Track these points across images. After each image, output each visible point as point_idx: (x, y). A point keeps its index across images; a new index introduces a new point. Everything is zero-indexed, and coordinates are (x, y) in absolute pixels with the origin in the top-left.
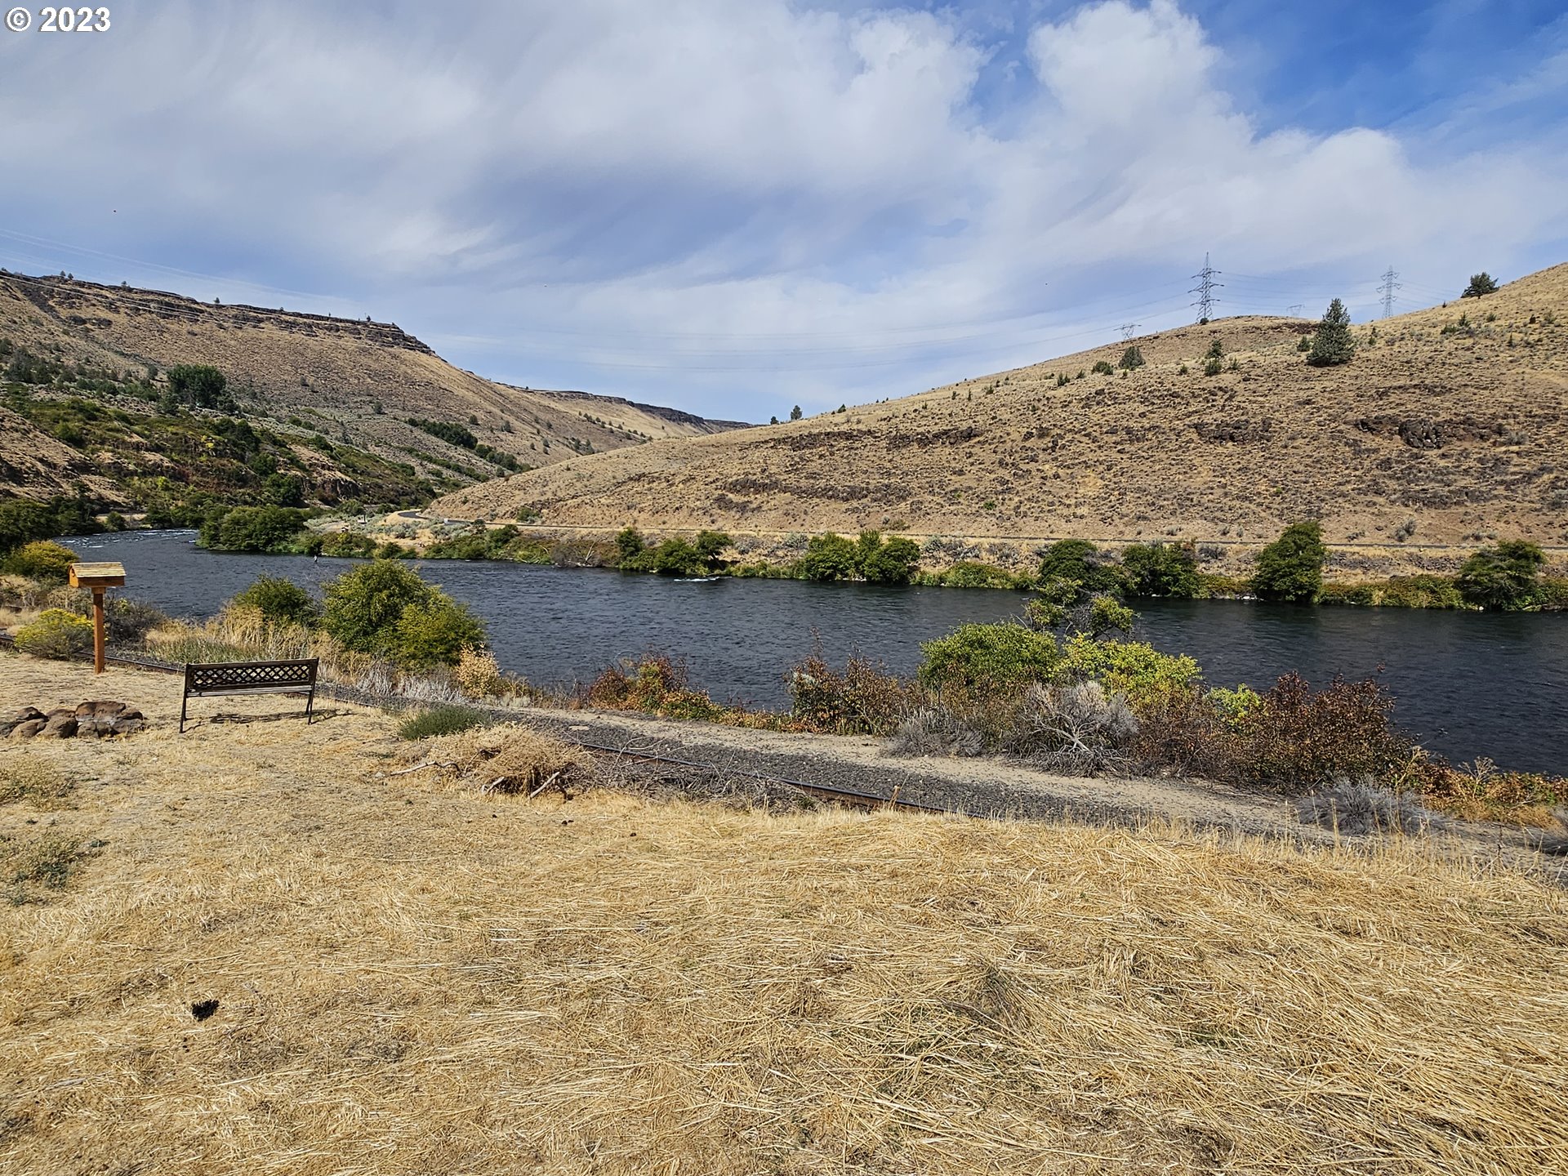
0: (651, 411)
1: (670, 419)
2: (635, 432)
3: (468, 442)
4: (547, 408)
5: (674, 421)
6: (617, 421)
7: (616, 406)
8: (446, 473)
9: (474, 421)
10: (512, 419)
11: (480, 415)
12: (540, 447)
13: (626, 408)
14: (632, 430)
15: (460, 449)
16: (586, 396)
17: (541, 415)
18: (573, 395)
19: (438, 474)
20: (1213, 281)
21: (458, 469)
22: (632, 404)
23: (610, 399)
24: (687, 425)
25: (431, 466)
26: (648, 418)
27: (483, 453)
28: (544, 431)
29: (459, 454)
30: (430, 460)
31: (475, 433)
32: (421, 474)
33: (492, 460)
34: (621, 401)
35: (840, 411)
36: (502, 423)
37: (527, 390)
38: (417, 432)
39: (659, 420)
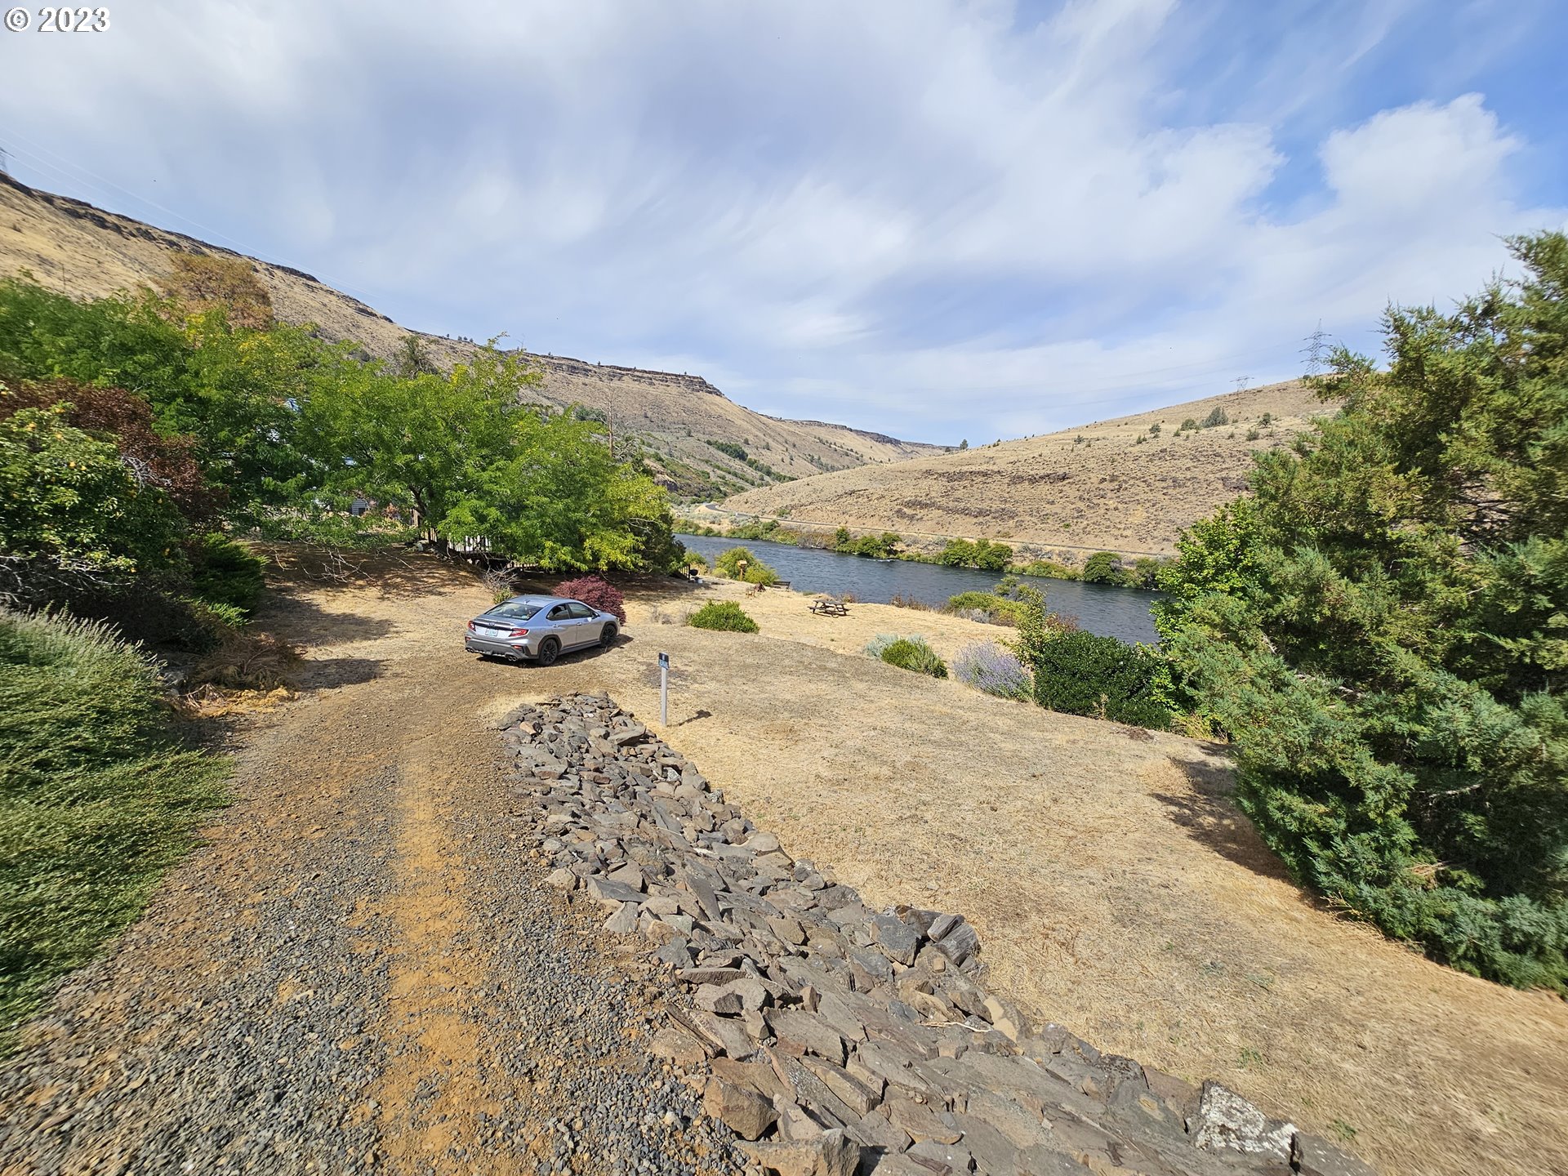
0: (863, 435)
1: (877, 441)
2: (852, 450)
3: (742, 456)
4: (794, 433)
5: (879, 442)
6: (839, 441)
7: (839, 431)
8: (728, 477)
9: (746, 442)
10: (770, 441)
11: (751, 438)
12: (787, 460)
13: (846, 433)
14: (850, 449)
15: (737, 461)
16: (820, 424)
17: (789, 438)
18: (811, 423)
19: (723, 478)
20: (1323, 342)
21: (735, 475)
22: (851, 430)
23: (836, 427)
24: (889, 445)
25: (719, 472)
26: (861, 440)
27: (751, 464)
28: (791, 449)
29: (736, 464)
30: (719, 468)
31: (746, 450)
32: (713, 479)
33: (757, 468)
34: (844, 428)
36: (764, 444)
37: (780, 420)
38: (712, 449)
39: (869, 442)
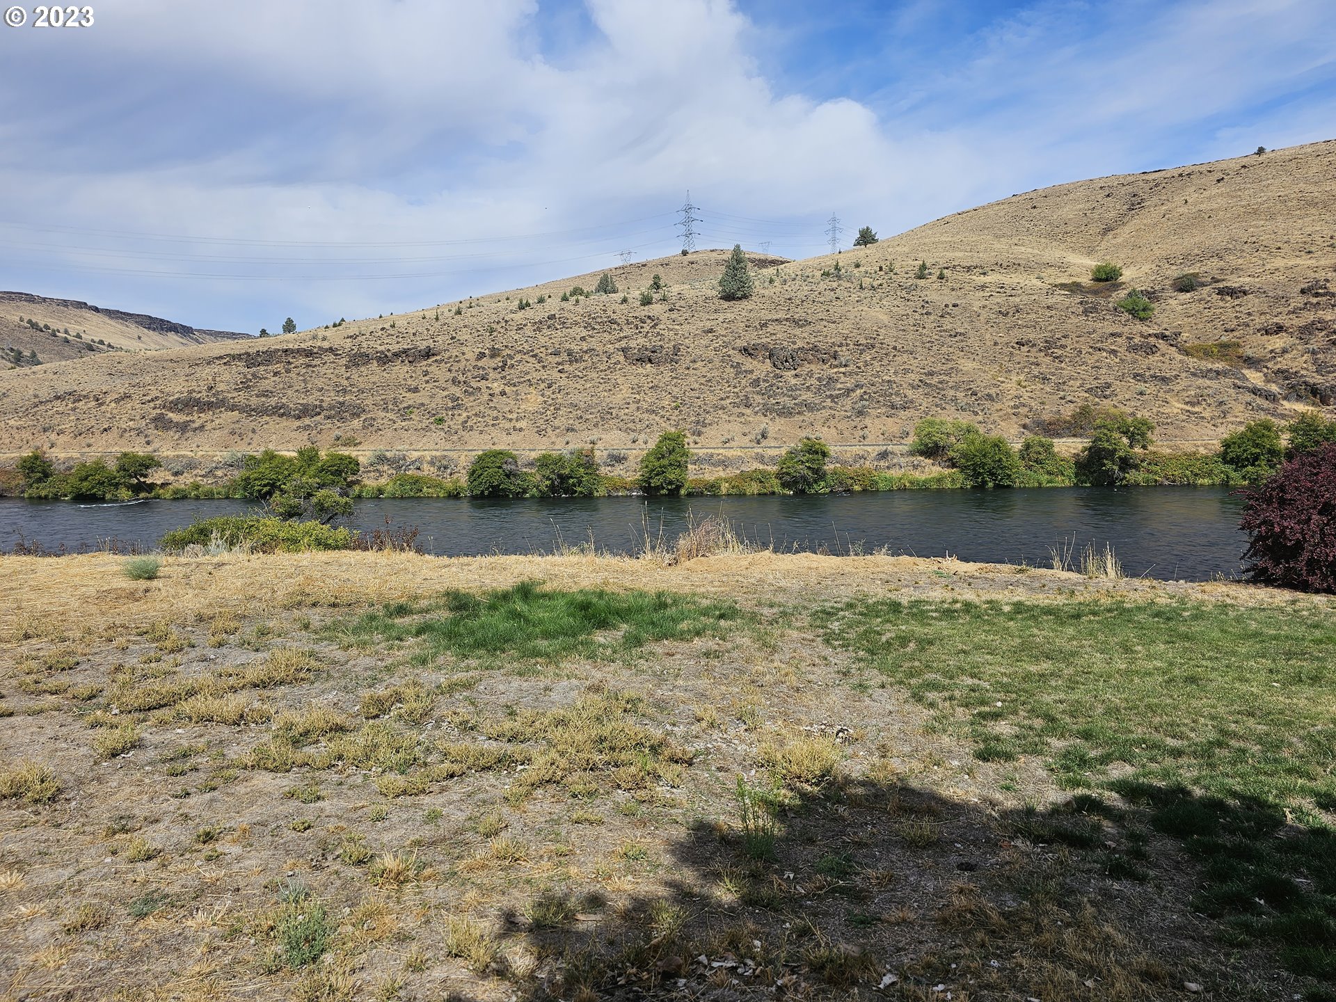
0: (122, 319)
1: (149, 328)
2: (101, 342)
5: (154, 330)
6: (74, 329)
7: (74, 311)
14: (97, 339)
16: (32, 299)
18: (13, 297)
22: (96, 310)
23: (65, 303)
26: (120, 327)
34: (82, 305)
35: (335, 326)
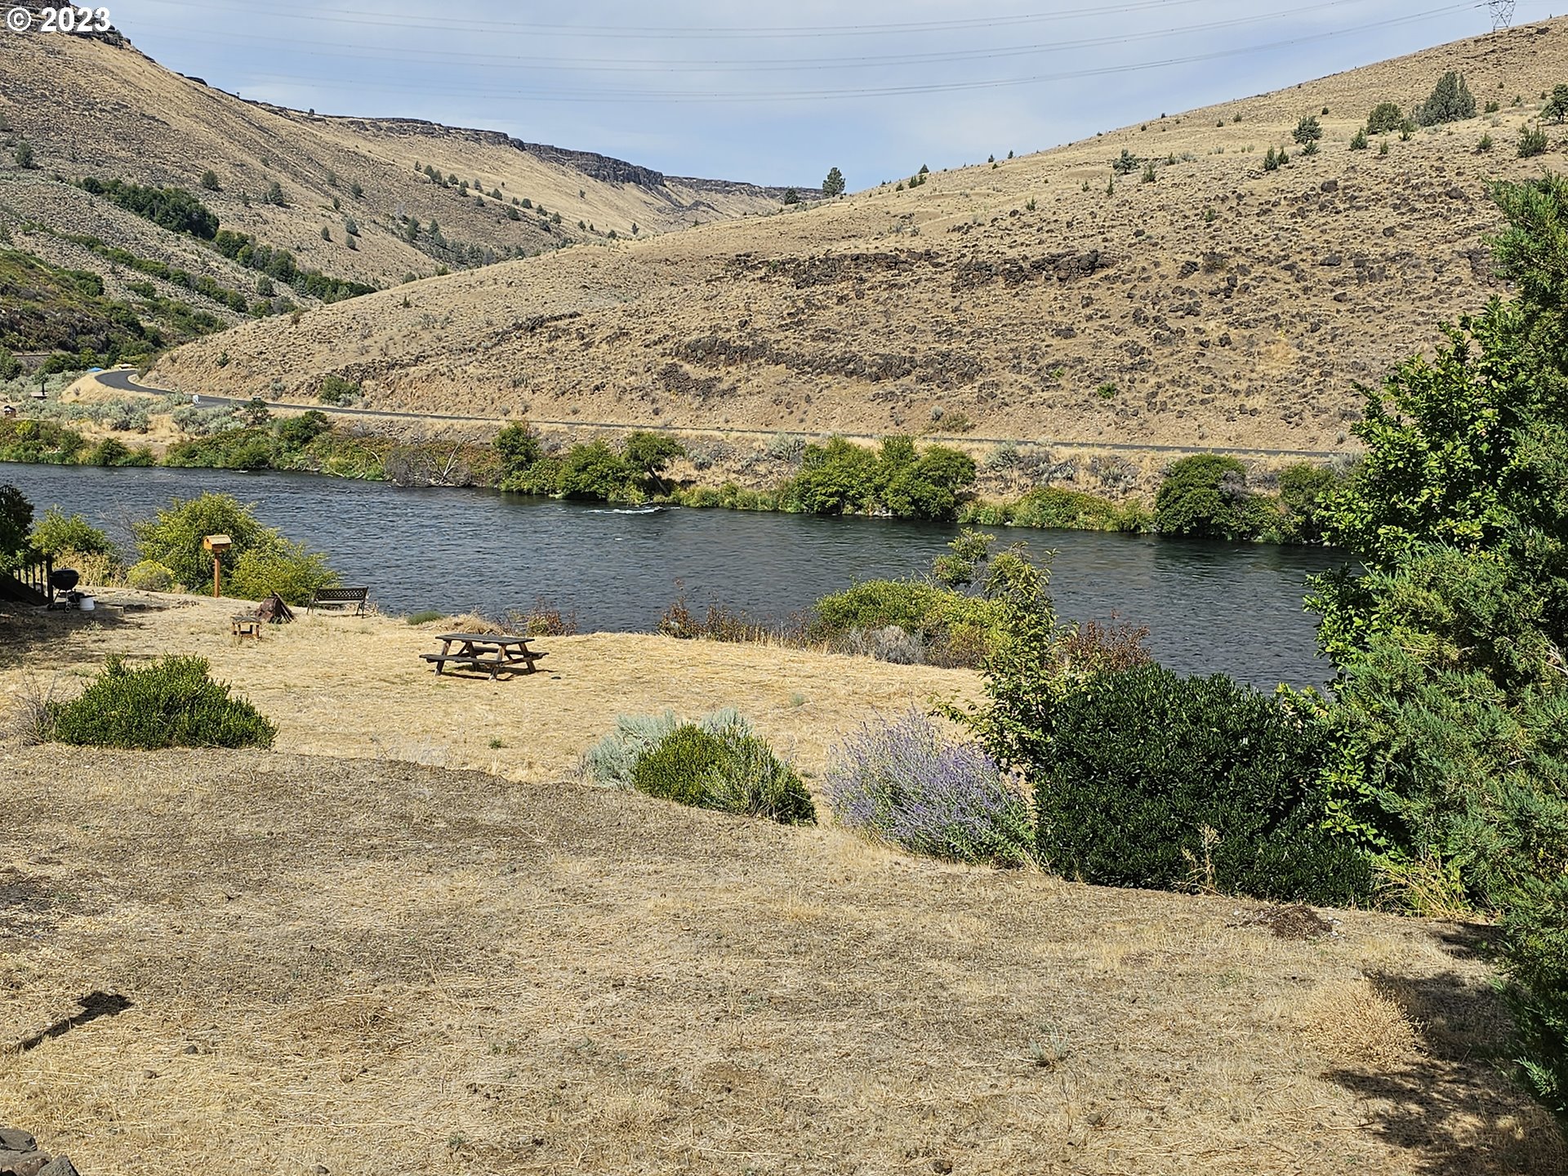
0: (557, 160)
1: (596, 176)
2: (527, 204)
3: (201, 226)
4: (354, 157)
5: (604, 179)
6: (490, 180)
7: (488, 149)
8: (163, 288)
9: (211, 182)
10: (284, 180)
11: (223, 171)
12: (340, 235)
13: (509, 154)
14: (521, 199)
15: (187, 241)
16: (428, 129)
17: (343, 171)
18: (403, 127)
19: (148, 291)
21: (185, 281)
22: (521, 146)
23: (476, 136)
24: (630, 187)
25: (132, 275)
26: (553, 174)
27: (232, 247)
28: (348, 204)
29: (185, 250)
30: (130, 262)
31: (215, 207)
32: (115, 294)
33: (249, 261)
34: (500, 138)
36: (265, 188)
37: (311, 117)
38: (106, 208)
39: (576, 180)
